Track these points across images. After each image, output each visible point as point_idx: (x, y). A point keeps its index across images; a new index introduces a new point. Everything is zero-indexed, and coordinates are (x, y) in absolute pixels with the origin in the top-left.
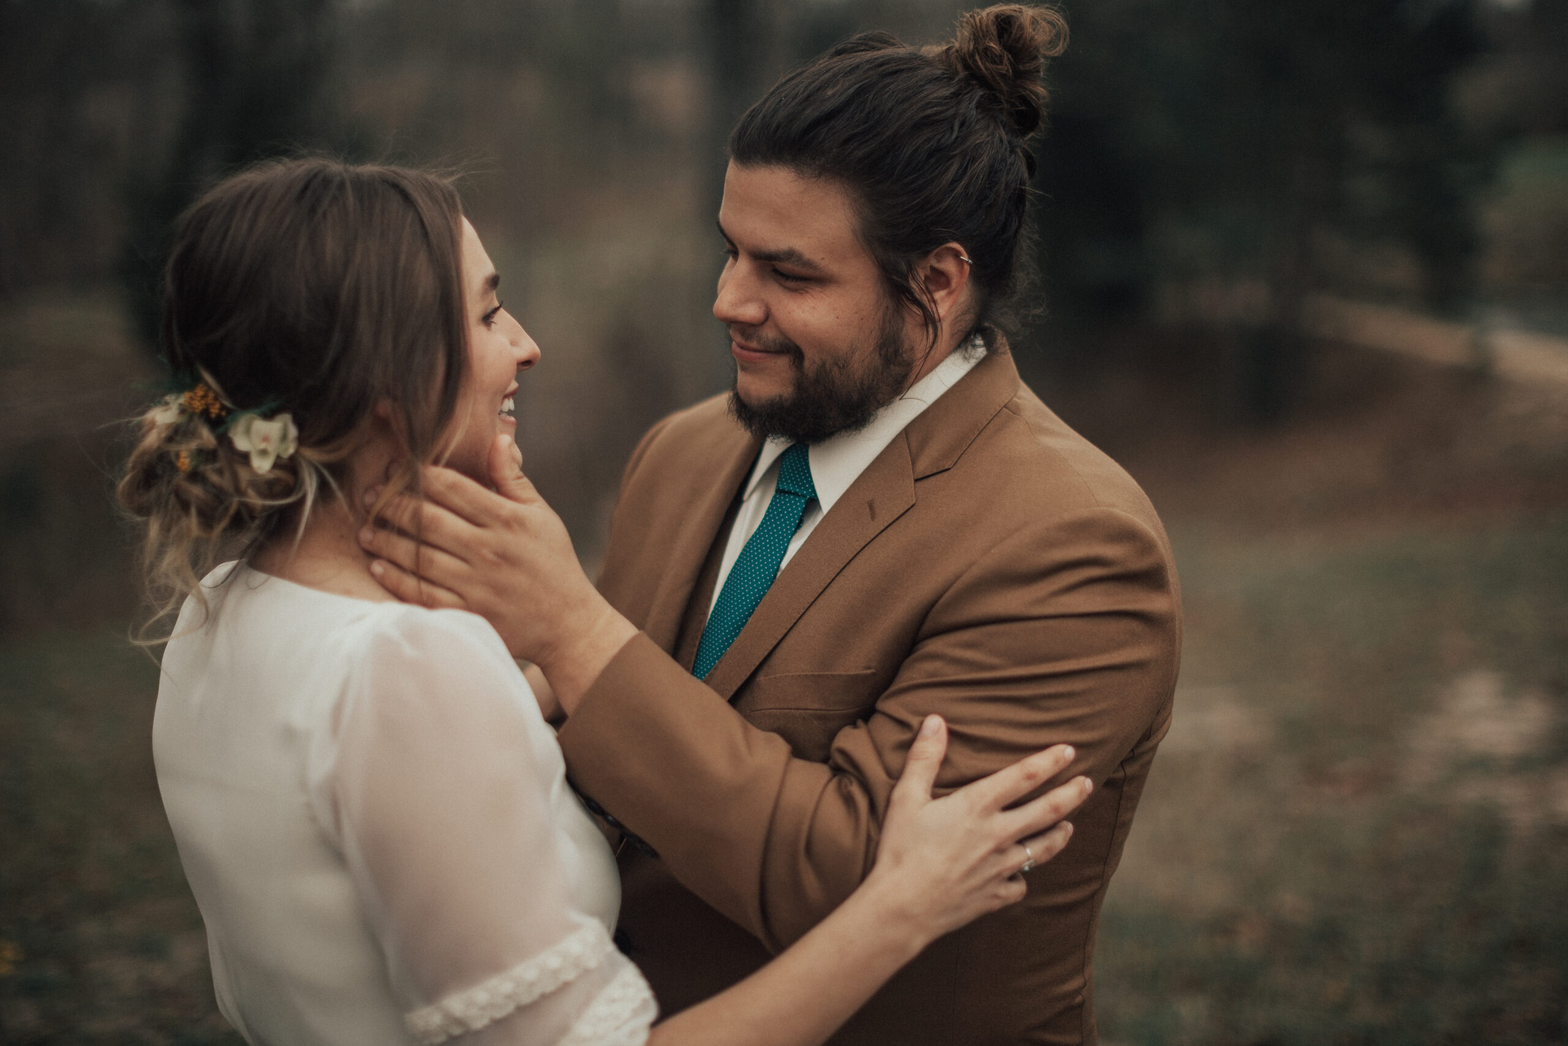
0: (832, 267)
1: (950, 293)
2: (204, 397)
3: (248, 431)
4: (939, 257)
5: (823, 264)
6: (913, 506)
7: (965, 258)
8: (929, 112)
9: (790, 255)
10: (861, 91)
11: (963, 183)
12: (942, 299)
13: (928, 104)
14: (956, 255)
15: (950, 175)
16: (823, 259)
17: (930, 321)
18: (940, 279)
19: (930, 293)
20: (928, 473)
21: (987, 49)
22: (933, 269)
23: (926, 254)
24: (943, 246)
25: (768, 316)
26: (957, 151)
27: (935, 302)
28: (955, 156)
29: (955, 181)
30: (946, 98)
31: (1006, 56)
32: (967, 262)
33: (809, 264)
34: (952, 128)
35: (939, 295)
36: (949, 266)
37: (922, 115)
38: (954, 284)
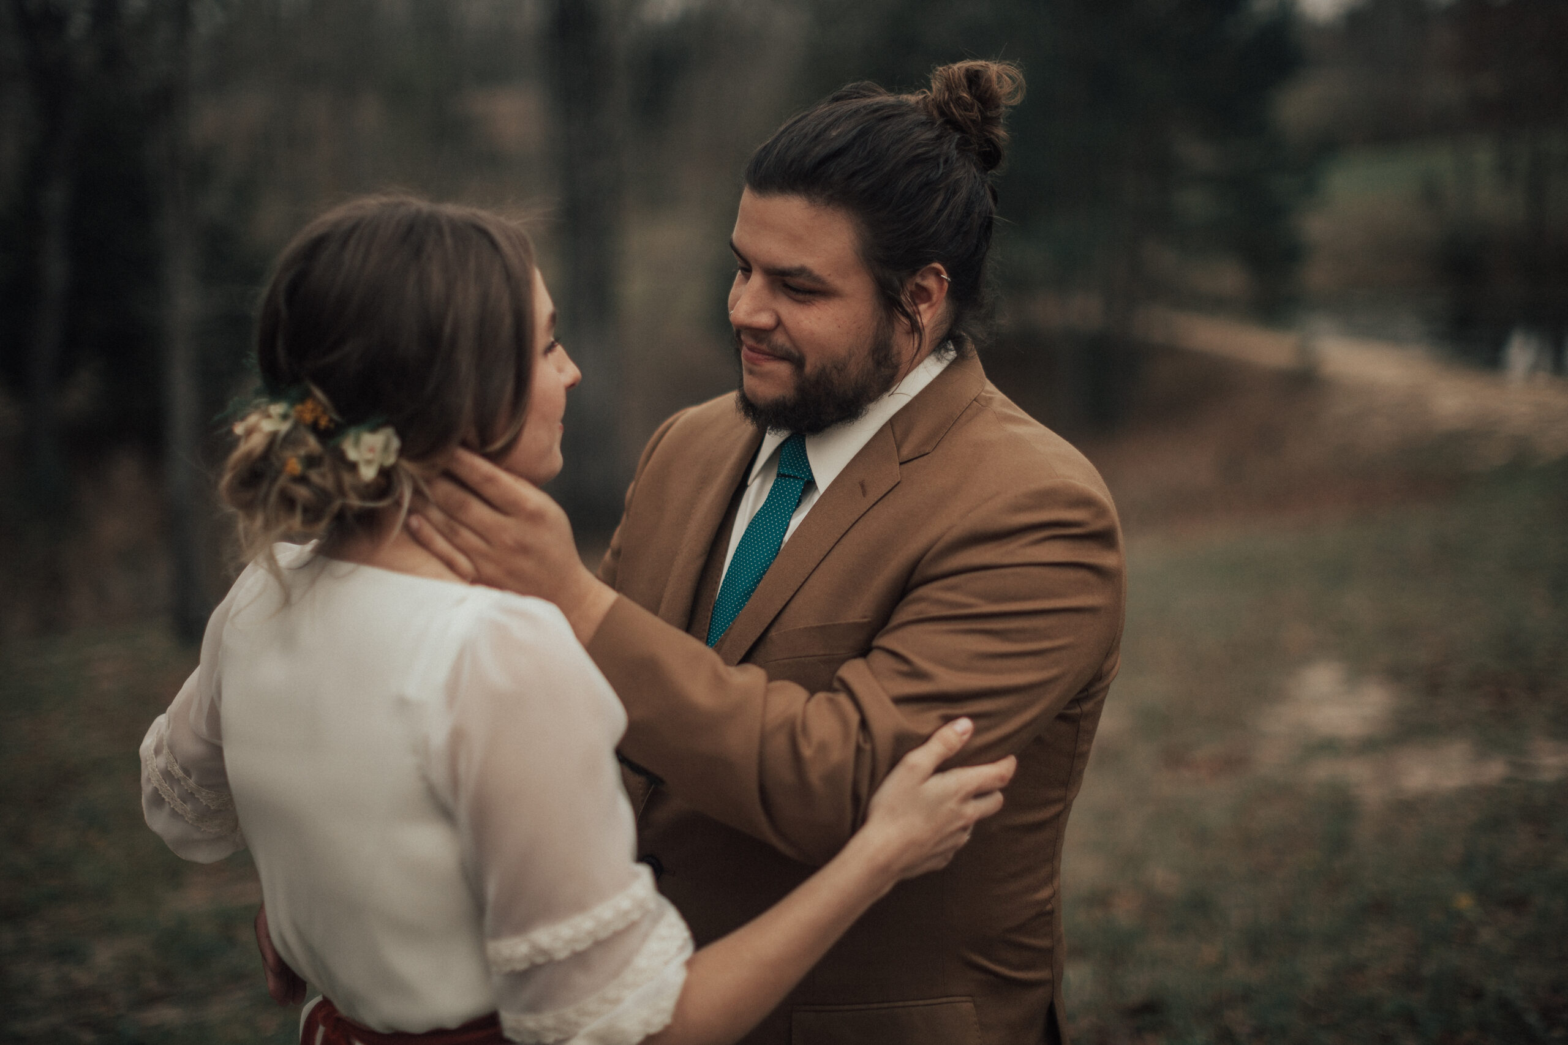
0: (837, 282)
1: (930, 307)
2: (313, 411)
3: (357, 443)
4: (923, 277)
5: (830, 279)
6: (899, 483)
7: (945, 276)
8: (920, 151)
9: (802, 271)
10: (863, 133)
11: (946, 212)
12: (925, 311)
13: (918, 144)
14: (938, 273)
15: (937, 205)
16: (829, 275)
17: (915, 328)
18: (923, 294)
19: (916, 305)
20: (911, 458)
21: (960, 98)
22: (917, 285)
23: (914, 273)
24: (928, 266)
25: (779, 323)
26: (942, 185)
27: (919, 313)
28: (939, 190)
29: (940, 211)
30: (932, 139)
31: (977, 104)
32: (947, 280)
33: (817, 279)
34: (938, 165)
35: (923, 307)
36: (931, 283)
37: (914, 153)
38: (935, 298)
